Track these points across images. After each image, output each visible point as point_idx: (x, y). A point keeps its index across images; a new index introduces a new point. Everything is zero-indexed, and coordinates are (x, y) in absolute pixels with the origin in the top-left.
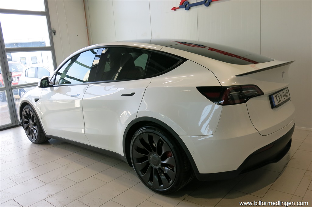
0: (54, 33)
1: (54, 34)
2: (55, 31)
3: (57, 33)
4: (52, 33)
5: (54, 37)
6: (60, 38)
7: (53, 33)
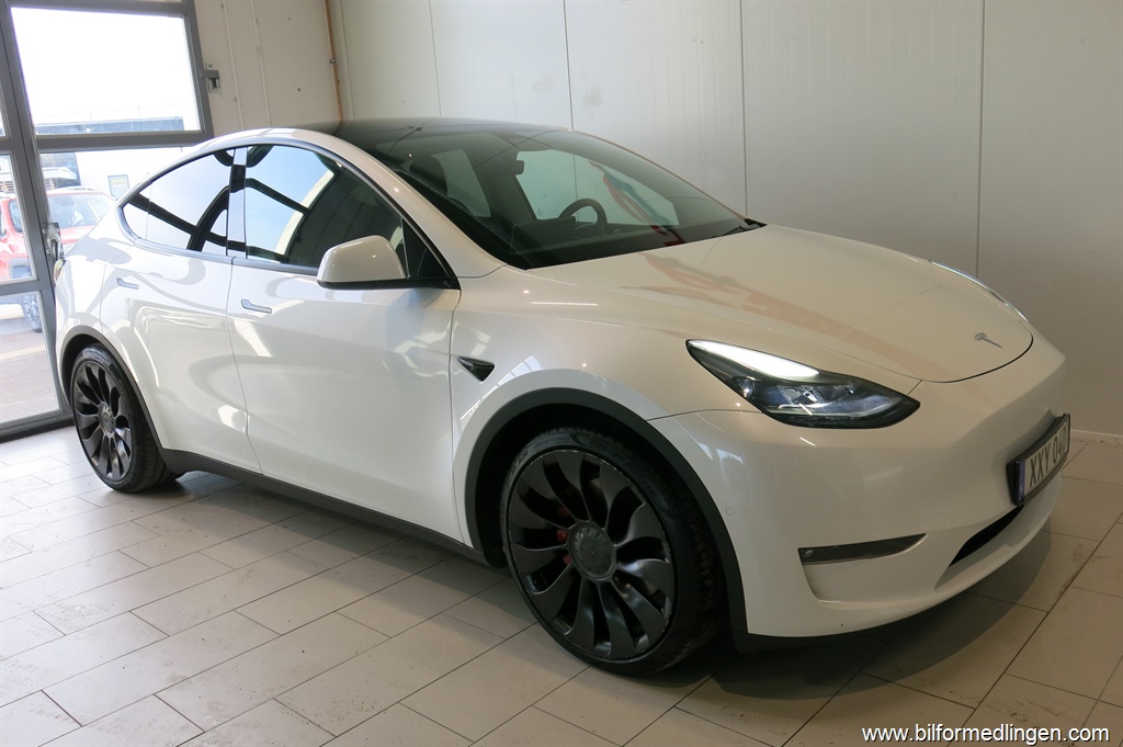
0: (214, 80)
1: (215, 85)
2: (217, 72)
3: (223, 81)
4: (206, 80)
5: (214, 97)
6: (236, 99)
7: (211, 82)
